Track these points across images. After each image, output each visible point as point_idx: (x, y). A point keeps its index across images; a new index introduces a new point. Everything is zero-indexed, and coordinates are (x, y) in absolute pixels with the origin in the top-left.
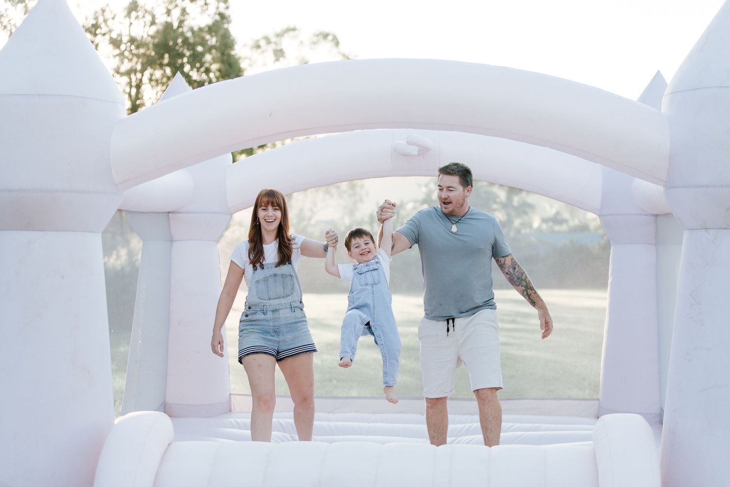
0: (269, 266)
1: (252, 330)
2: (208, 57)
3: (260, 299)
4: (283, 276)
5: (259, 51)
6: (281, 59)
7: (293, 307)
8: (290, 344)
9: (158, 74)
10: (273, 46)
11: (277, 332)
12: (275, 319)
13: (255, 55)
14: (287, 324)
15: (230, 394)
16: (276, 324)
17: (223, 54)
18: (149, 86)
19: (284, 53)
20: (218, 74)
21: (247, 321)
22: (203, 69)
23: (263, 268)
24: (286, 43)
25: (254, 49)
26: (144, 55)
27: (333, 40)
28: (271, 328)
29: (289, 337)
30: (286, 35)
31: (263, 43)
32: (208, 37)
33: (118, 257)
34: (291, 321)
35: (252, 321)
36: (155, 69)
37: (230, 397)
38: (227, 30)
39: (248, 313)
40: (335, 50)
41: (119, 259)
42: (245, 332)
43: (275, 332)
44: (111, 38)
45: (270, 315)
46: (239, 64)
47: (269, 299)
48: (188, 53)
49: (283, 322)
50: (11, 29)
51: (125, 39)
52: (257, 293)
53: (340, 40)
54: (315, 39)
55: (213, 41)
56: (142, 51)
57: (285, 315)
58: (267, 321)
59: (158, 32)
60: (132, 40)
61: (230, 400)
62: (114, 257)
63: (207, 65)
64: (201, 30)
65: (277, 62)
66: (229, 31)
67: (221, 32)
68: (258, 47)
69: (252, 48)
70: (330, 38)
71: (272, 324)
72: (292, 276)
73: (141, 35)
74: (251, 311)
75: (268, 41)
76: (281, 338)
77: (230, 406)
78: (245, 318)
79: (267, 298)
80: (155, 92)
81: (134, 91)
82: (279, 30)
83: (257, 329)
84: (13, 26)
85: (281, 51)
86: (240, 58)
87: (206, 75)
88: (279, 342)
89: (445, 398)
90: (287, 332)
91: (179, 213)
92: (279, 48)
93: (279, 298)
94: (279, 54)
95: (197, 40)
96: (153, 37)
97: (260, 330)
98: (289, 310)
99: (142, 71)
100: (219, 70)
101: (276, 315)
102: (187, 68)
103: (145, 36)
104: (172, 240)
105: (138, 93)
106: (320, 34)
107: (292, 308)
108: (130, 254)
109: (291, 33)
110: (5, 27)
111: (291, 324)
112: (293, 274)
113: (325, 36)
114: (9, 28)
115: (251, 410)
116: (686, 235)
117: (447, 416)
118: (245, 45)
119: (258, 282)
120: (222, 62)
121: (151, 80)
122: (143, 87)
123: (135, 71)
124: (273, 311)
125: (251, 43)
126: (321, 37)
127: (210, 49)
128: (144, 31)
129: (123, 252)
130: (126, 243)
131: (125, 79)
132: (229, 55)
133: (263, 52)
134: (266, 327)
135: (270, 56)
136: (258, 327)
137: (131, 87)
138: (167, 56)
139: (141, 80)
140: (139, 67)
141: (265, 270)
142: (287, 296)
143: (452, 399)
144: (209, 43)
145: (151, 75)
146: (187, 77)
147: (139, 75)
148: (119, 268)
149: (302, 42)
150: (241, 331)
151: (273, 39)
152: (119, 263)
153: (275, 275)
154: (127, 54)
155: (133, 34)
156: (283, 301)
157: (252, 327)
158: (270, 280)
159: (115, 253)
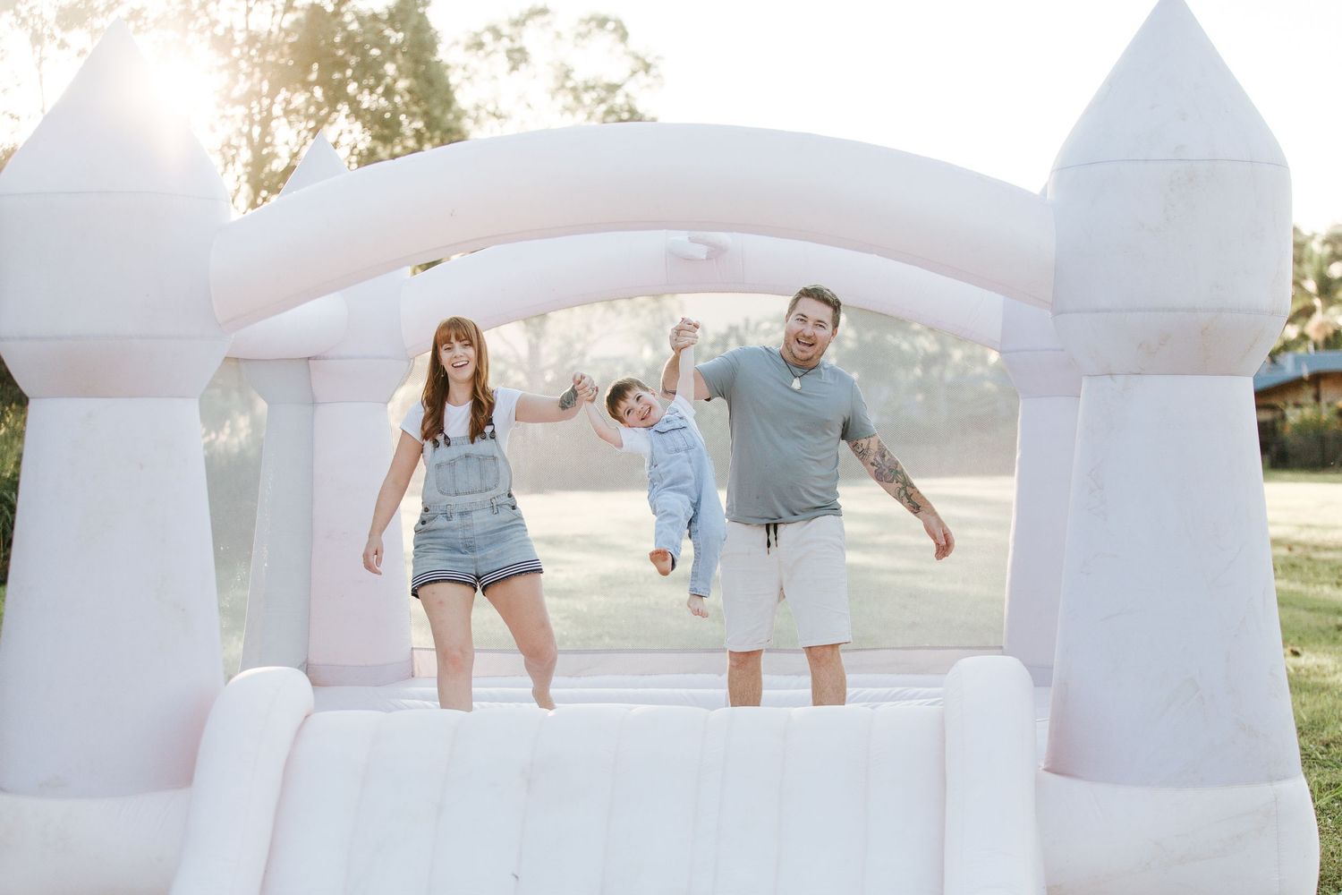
0: (459, 442)
1: (431, 546)
2: (390, 68)
3: (442, 493)
4: (481, 458)
5: (481, 53)
6: (522, 66)
7: (495, 505)
8: (495, 563)
9: (299, 99)
10: (506, 43)
11: (470, 548)
12: (465, 527)
13: (473, 59)
14: (485, 533)
15: (412, 649)
16: (468, 534)
17: (417, 61)
18: (284, 120)
19: (527, 53)
20: (407, 97)
21: (424, 532)
22: (380, 90)
23: (449, 445)
24: (531, 37)
25: (474, 50)
26: (275, 65)
27: (615, 30)
28: (460, 541)
29: (491, 552)
30: (529, 23)
31: (487, 38)
32: (388, 32)
33: (234, 431)
34: (491, 529)
35: (430, 531)
36: (295, 91)
37: (412, 654)
38: (423, 15)
39: (425, 518)
40: (621, 47)
41: (237, 434)
42: (422, 549)
43: (467, 547)
44: (214, 36)
45: (456, 520)
46: (447, 78)
47: (457, 494)
48: (353, 61)
49: (478, 530)
50: (34, 25)
51: (240, 37)
52: (437, 484)
53: (629, 29)
54: (583, 29)
55: (396, 37)
56: (271, 58)
57: (482, 520)
58: (453, 530)
59: (297, 23)
60: (252, 39)
61: (412, 659)
62: (227, 430)
63: (388, 80)
64: (375, 17)
65: (515, 72)
66: (426, 18)
67: (414, 21)
68: (480, 45)
69: (468, 48)
70: (611, 26)
71: (460, 534)
72: (495, 458)
73: (268, 29)
74: (429, 515)
75: (497, 34)
76: (478, 555)
77: (412, 666)
78: (421, 526)
79: (452, 492)
80: (294, 132)
81: (257, 131)
82: (516, 15)
83: (440, 544)
84: (37, 20)
85: (521, 50)
86: (447, 67)
87: (386, 100)
88: (475, 561)
89: (759, 652)
90: (487, 546)
91: (325, 358)
92: (517, 45)
93: (473, 493)
94: (518, 57)
95: (369, 36)
96: (288, 33)
97: (445, 545)
98: (489, 511)
99: (272, 95)
100: (410, 91)
101: (467, 520)
102: (352, 88)
103: (275, 30)
104: (314, 403)
105: (265, 133)
106: (592, 19)
107: (495, 508)
108: (255, 424)
109: (539, 20)
110: (24, 20)
111: (492, 532)
112: (496, 455)
113: (602, 22)
114: (30, 22)
115: (435, 673)
116: (1085, 383)
117: (760, 679)
118: (457, 43)
119: (439, 466)
120: (415, 75)
121: (287, 113)
122: (274, 124)
123: (259, 95)
124: (462, 514)
125: (465, 39)
126: (593, 24)
127: (391, 54)
128: (272, 24)
129: (243, 422)
130: (249, 406)
131: (241, 111)
132: (427, 63)
133: (488, 54)
134: (453, 541)
135: (502, 62)
136: (439, 541)
137: (252, 123)
138: (315, 66)
139: (269, 110)
140: (265, 87)
141: (452, 447)
142: (486, 490)
143: (768, 651)
144: (392, 41)
145: (288, 102)
146: (354, 103)
147: (266, 102)
148: (236, 450)
149: (558, 35)
150: (416, 547)
151: (506, 30)
152: (236, 441)
153: (467, 456)
154: (243, 65)
155: (252, 27)
156: (478, 498)
157: (431, 541)
158: (459, 463)
159: (228, 423)
